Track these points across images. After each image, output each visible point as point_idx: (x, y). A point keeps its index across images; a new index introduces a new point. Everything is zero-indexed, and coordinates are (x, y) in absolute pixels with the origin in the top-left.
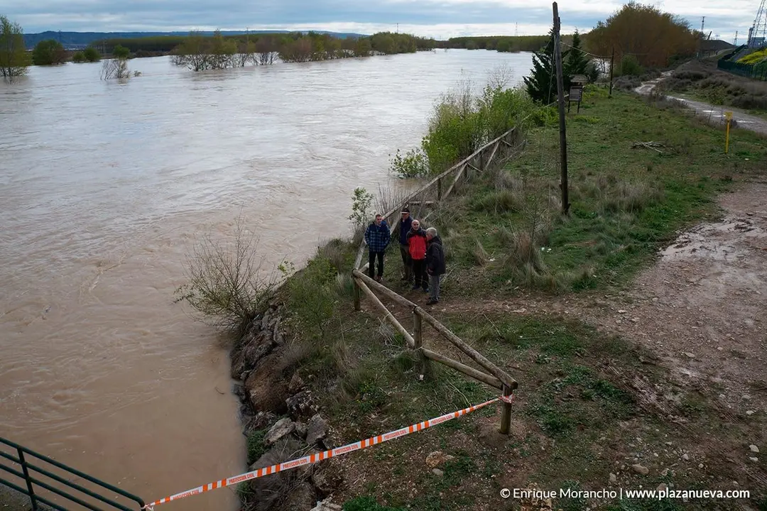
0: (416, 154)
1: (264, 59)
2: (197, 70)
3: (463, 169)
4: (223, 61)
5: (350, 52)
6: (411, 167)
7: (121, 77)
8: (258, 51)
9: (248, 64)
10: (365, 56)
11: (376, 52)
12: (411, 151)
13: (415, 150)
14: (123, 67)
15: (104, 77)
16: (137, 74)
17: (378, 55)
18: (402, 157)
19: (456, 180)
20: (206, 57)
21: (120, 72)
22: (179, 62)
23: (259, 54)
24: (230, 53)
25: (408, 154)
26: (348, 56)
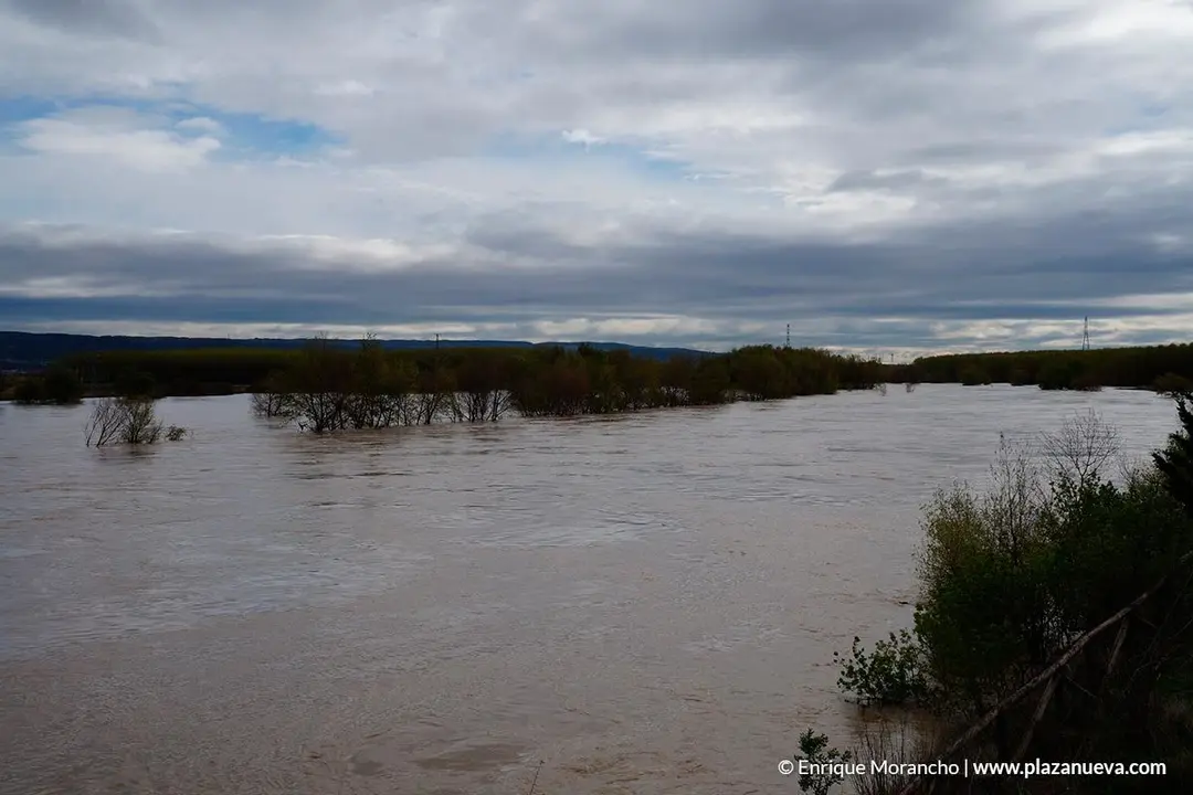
0: (900, 645)
1: (477, 410)
2: (319, 430)
3: (1049, 691)
4: (383, 410)
5: (681, 393)
6: (889, 678)
7: (138, 440)
8: (462, 389)
9: (443, 417)
10: (715, 402)
11: (739, 393)
12: (887, 640)
13: (898, 637)
14: (144, 417)
15: (96, 438)
16: (176, 435)
17: (745, 399)
18: (866, 654)
19: (1040, 714)
20: (342, 400)
21: (134, 429)
22: (274, 408)
23: (466, 394)
24: (397, 391)
25: (881, 645)
26: (674, 402)
